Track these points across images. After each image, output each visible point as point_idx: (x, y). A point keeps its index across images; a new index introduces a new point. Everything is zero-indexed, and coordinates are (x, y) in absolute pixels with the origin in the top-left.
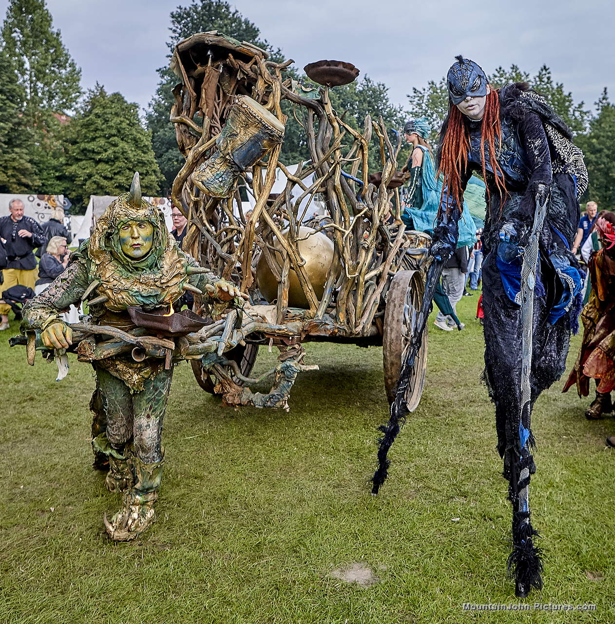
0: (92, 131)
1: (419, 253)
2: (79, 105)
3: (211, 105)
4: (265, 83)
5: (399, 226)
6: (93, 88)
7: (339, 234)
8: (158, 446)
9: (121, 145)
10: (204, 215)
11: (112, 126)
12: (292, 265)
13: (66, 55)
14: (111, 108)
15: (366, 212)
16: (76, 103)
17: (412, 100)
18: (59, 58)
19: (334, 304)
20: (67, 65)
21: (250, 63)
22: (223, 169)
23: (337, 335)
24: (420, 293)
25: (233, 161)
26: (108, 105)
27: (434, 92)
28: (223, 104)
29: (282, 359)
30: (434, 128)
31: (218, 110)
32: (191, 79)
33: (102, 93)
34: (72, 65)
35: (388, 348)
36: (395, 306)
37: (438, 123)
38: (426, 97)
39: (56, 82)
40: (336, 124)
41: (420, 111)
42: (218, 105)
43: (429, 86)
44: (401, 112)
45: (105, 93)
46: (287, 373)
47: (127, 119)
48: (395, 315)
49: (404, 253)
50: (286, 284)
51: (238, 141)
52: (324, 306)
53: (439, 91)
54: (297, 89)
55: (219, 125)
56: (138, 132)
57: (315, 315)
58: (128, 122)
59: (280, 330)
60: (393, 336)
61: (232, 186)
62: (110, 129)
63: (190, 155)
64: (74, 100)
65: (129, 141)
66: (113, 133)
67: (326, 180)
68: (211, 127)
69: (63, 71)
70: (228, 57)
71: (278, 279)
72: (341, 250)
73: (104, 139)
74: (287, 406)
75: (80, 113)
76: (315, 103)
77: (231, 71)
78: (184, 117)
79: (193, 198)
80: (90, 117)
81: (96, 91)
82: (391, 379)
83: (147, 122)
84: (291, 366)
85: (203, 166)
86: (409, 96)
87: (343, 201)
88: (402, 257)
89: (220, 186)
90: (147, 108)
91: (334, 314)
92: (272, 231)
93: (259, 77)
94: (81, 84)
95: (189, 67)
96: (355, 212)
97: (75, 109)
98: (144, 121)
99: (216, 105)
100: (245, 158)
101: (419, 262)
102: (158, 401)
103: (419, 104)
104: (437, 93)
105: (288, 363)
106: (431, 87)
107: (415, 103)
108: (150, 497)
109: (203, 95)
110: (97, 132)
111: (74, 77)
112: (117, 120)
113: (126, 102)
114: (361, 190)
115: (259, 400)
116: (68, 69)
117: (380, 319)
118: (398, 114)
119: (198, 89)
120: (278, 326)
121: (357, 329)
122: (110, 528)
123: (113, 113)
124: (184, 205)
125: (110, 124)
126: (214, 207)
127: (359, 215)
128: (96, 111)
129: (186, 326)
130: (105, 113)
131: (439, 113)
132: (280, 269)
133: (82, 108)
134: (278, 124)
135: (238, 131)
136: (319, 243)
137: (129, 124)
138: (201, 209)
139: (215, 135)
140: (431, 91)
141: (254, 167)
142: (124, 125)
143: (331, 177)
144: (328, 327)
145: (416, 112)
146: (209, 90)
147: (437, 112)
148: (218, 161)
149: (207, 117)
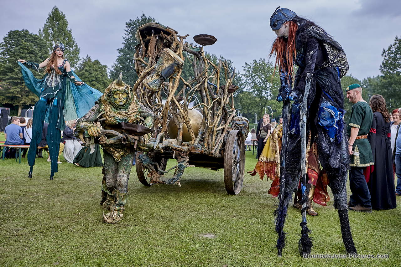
0: (83, 78)
1: (242, 123)
2: (78, 65)
3: (152, 53)
4: (176, 44)
5: (233, 111)
6: (85, 58)
7: (206, 108)
8: (127, 186)
9: (97, 86)
10: (147, 99)
11: (93, 76)
12: (185, 121)
13: (73, 41)
14: (94, 67)
15: (218, 99)
16: (77, 65)
17: (245, 68)
18: (70, 42)
19: (203, 140)
20: (74, 46)
21: (170, 36)
22: (157, 78)
23: (204, 153)
24: (242, 142)
25: (162, 75)
26: (92, 66)
27: (256, 65)
28: (157, 53)
29: (179, 162)
30: (256, 83)
31: (155, 55)
32: (144, 42)
33: (89, 60)
34: (76, 46)
35: (226, 163)
36: (230, 144)
37: (258, 80)
38: (252, 68)
39: (67, 54)
40: (206, 61)
41: (249, 74)
42: (155, 53)
43: (253, 62)
44: (239, 74)
45: (91, 60)
46: (180, 168)
47: (101, 73)
48: (230, 148)
49: (235, 123)
50: (182, 129)
51: (164, 66)
52: (198, 140)
53: (258, 65)
54: (190, 47)
55: (155, 61)
56: (106, 80)
57: (194, 143)
58: (101, 74)
59: (178, 148)
60: (228, 157)
61: (160, 86)
62: (92, 77)
63: (142, 74)
64: (76, 63)
65: (101, 83)
66: (93, 80)
67: (201, 85)
68: (152, 62)
69: (71, 49)
70: (161, 33)
71: (179, 127)
72: (207, 115)
73: (89, 82)
74: (180, 184)
75: (78, 70)
76: (197, 53)
77: (161, 39)
78: (140, 58)
79: (142, 91)
80: (83, 71)
81: (86, 59)
82: (227, 177)
83: (110, 75)
84: (182, 165)
85: (148, 77)
86: (243, 67)
87: (208, 94)
88: (234, 125)
89: (155, 86)
90: (111, 68)
91: (202, 144)
92: (177, 106)
93: (174, 41)
94: (79, 55)
95: (144, 37)
96: (213, 99)
97: (76, 67)
98: (109, 74)
99: (154, 53)
100: (167, 73)
101: (242, 127)
102: (128, 166)
103: (248, 71)
104: (257, 65)
105: (181, 163)
106: (254, 63)
107: (246, 70)
108: (122, 208)
109: (149, 48)
110: (86, 79)
111: (77, 51)
112: (96, 73)
113: (101, 64)
114: (216, 90)
115: (167, 181)
116: (74, 48)
117: (223, 151)
118: (237, 75)
119: (147, 46)
120: (177, 146)
121: (212, 151)
122: (105, 218)
123: (94, 70)
124: (138, 95)
125: (92, 75)
126: (151, 96)
127: (215, 100)
128: (86, 68)
129: (143, 130)
130: (90, 70)
131: (258, 75)
132: (179, 123)
133: (79, 67)
134: (181, 60)
135: (164, 62)
136: (197, 114)
137: (102, 76)
138: (146, 96)
139: (153, 65)
140: (254, 64)
141: (170, 78)
142: (99, 76)
143: (203, 83)
144: (200, 149)
145: (247, 75)
146: (152, 46)
147: (257, 75)
148: (155, 75)
149: (150, 58)
